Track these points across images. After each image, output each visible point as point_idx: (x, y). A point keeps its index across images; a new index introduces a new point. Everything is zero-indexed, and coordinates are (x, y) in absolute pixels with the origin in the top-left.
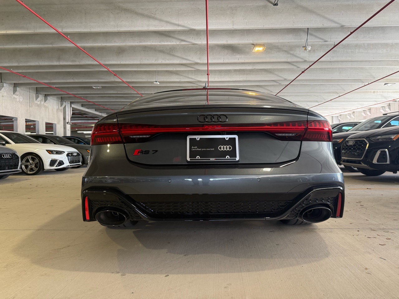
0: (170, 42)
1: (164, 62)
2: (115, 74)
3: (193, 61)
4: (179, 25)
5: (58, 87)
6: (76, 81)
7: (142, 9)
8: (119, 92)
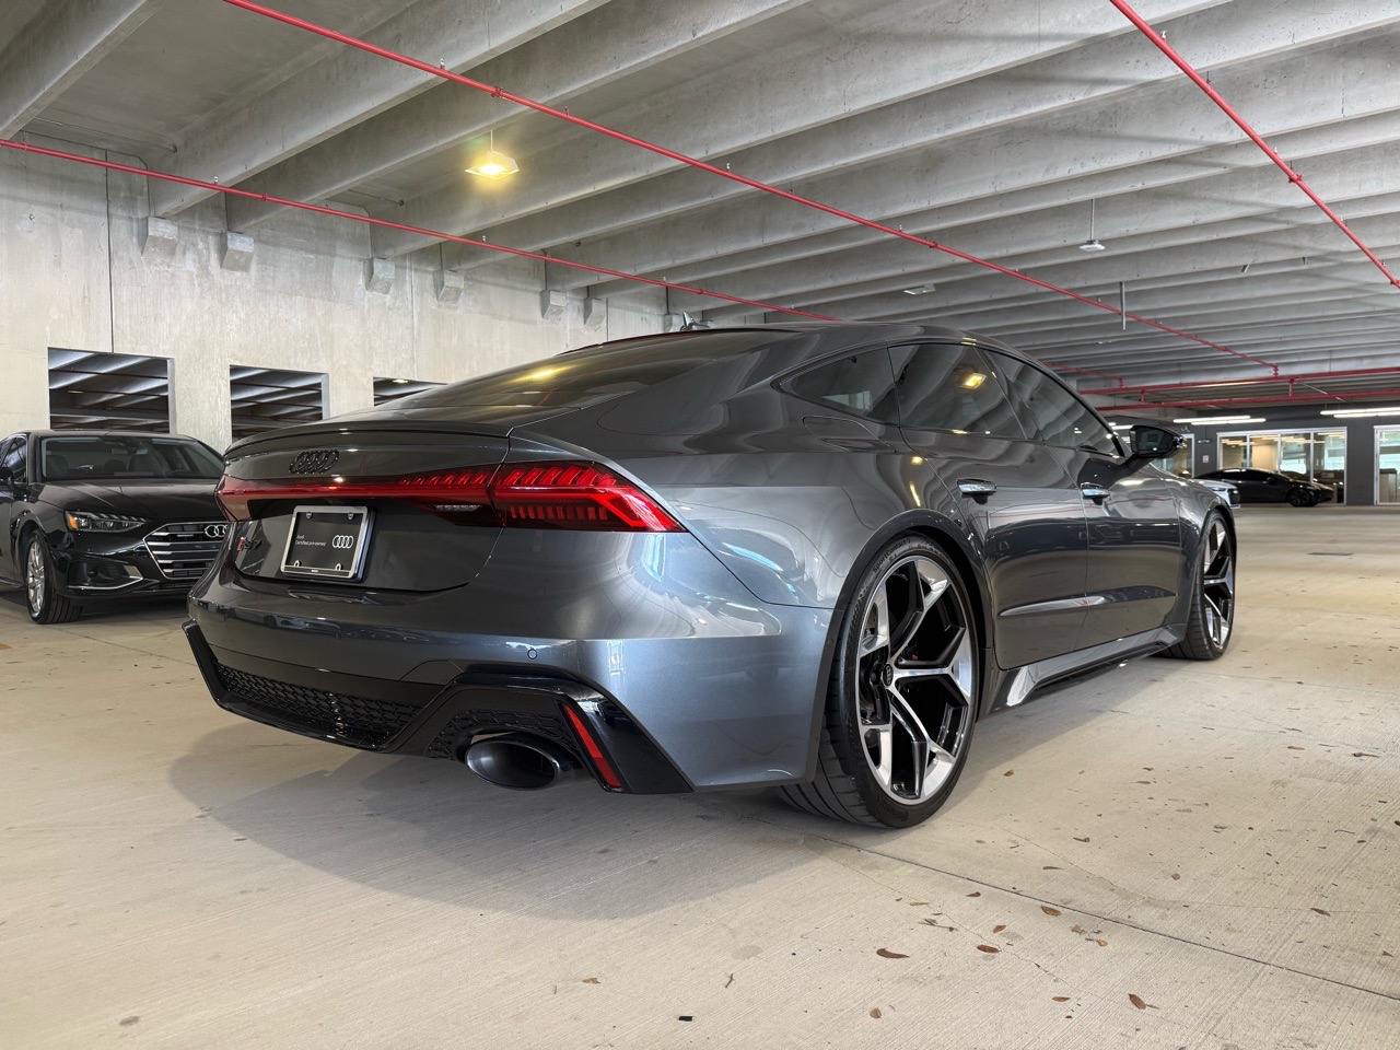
0: (1051, 99)
1: (1078, 170)
2: (932, 241)
3: (1195, 143)
4: (1039, 38)
5: (805, 307)
6: (842, 281)
7: (917, 17)
8: (995, 296)
